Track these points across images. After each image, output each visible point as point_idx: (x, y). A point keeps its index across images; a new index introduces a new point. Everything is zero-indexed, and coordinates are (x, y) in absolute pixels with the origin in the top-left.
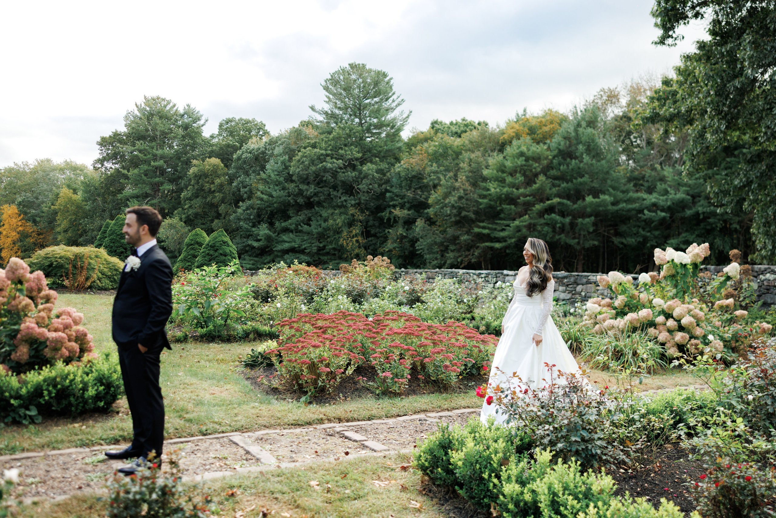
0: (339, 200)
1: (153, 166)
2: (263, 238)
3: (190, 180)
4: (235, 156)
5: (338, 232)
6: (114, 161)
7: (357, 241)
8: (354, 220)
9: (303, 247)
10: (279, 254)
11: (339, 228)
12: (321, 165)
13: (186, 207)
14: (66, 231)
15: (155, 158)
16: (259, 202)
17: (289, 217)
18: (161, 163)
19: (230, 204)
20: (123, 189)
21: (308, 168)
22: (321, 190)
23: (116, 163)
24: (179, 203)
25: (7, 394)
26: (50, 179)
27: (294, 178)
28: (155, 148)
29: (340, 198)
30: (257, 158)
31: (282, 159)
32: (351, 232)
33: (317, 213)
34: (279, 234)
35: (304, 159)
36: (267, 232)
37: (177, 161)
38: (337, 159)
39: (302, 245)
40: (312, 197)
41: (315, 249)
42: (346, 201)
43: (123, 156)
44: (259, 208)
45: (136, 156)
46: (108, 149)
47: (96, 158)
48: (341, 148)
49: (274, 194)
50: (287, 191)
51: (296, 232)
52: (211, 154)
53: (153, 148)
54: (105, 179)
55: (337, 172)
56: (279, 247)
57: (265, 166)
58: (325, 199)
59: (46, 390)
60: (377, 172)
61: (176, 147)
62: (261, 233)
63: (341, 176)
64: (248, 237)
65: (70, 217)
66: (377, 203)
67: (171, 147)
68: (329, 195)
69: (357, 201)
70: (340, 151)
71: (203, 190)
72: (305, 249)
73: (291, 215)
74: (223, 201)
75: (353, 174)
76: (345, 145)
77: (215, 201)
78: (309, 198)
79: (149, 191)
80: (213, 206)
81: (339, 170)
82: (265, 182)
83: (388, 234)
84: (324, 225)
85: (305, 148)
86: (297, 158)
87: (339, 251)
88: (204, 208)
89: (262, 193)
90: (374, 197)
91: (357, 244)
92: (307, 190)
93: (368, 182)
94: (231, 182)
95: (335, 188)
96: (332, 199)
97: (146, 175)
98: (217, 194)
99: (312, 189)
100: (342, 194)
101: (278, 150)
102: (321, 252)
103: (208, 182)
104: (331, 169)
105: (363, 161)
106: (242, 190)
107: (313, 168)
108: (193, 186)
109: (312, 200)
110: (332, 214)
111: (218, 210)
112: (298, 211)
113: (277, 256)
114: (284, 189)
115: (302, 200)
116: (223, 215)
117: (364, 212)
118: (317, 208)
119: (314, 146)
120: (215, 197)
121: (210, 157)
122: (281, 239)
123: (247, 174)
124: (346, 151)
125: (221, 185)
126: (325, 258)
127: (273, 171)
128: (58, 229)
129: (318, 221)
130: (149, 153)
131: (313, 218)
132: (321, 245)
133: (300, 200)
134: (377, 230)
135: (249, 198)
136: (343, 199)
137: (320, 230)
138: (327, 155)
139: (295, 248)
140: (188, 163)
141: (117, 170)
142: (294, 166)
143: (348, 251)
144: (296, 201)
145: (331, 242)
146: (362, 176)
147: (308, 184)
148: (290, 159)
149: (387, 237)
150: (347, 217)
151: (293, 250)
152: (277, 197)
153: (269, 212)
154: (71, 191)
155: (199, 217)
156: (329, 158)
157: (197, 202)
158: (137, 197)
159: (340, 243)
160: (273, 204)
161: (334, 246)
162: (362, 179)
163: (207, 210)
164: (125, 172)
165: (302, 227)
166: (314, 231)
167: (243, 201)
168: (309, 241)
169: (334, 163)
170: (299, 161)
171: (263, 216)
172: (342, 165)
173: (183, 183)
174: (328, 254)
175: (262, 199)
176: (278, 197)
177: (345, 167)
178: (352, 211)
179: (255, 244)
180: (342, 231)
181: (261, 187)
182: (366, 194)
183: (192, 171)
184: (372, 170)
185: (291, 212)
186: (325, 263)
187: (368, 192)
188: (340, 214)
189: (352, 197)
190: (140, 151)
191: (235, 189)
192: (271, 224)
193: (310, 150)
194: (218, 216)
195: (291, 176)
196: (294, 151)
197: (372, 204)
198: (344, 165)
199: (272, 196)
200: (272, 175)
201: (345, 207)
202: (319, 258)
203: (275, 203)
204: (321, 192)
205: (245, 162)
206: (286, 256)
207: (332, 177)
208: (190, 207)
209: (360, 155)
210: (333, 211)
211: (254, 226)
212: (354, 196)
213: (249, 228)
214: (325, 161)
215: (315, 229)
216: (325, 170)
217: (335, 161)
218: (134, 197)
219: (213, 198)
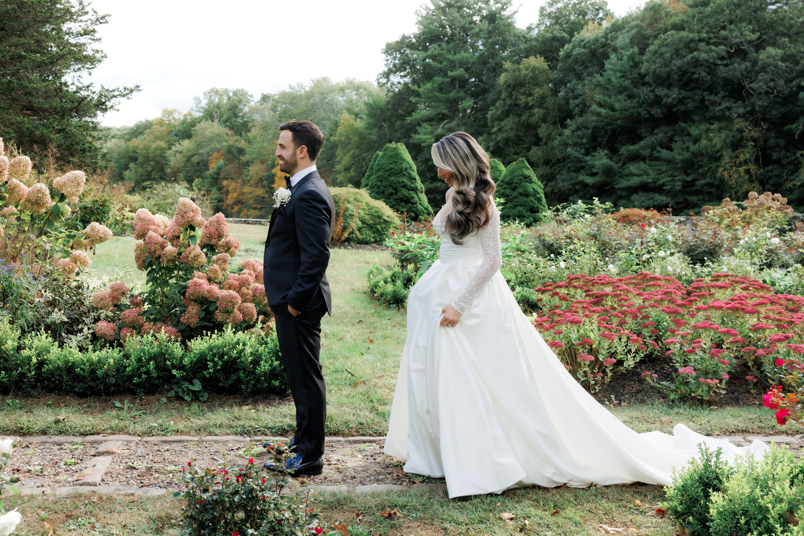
0: (718, 108)
1: (450, 77)
2: (600, 171)
3: (500, 92)
4: (561, 53)
5: (716, 157)
6: (402, 74)
7: (748, 172)
8: (742, 139)
9: (661, 182)
10: (624, 194)
11: (718, 151)
12: (690, 56)
13: (494, 130)
14: (347, 169)
15: (453, 65)
16: (595, 118)
17: (641, 138)
18: (460, 72)
19: (554, 123)
20: (414, 110)
21: (670, 62)
22: (690, 94)
23: (405, 76)
24: (486, 125)
25: (168, 363)
26: (328, 103)
27: (647, 79)
28: (452, 52)
29: (720, 104)
30: (593, 53)
31: (628, 53)
32: (736, 157)
33: (683, 130)
34: (624, 164)
35: (664, 49)
36: (606, 161)
37: (481, 67)
38: (716, 44)
39: (658, 179)
40: (675, 105)
41: (678, 185)
42: (729, 109)
43: (413, 67)
44: (595, 127)
45: (429, 65)
46: (395, 58)
47: (381, 71)
48: (724, 28)
49: (617, 106)
50: (636, 100)
51: (651, 160)
52: (528, 53)
53: (449, 51)
54: (392, 97)
55: (716, 64)
56: (624, 183)
57: (604, 64)
58: (696, 107)
59: (212, 361)
60: (783, 60)
61: (481, 48)
62: (598, 163)
63: (722, 71)
64: (577, 170)
65: (352, 151)
66: (783, 110)
67: (475, 48)
68: (703, 100)
69: (748, 109)
70: (723, 32)
71: (517, 105)
72: (663, 185)
73: (644, 134)
74: (544, 120)
75: (743, 67)
76: (731, 22)
77: (534, 119)
78: (670, 107)
79: (446, 112)
80: (531, 128)
81: (719, 62)
82: (604, 88)
83: (801, 159)
84: (693, 148)
85: (666, 31)
86: (651, 48)
87: (718, 187)
88: (518, 130)
89: (600, 105)
90: (779, 100)
91: (747, 177)
92: (668, 96)
93: (767, 77)
94: (555, 92)
95: (711, 90)
96: (707, 107)
97: (441, 90)
98: (536, 111)
99: (674, 94)
100: (723, 98)
101: (622, 39)
102: (688, 190)
103: (524, 94)
104: (707, 61)
105: (759, 45)
106: (571, 101)
107: (678, 62)
108: (504, 100)
109: (675, 110)
110: (707, 131)
111: (537, 134)
112: (653, 129)
113: (621, 197)
114: (631, 97)
115: (659, 111)
116: (544, 140)
117: (760, 126)
118: (683, 125)
119: (679, 27)
120: (533, 114)
121: (527, 57)
122: (626, 171)
123: (580, 77)
124: (731, 30)
125: (543, 97)
126: (694, 199)
127: (615, 71)
128: (338, 167)
129: (684, 142)
130: (445, 59)
131: (677, 138)
132: (689, 179)
133: (656, 111)
134: (783, 153)
135: (582, 113)
136: (724, 105)
137: (686, 155)
138: (701, 40)
139: (648, 184)
140: (497, 69)
141: (406, 84)
142: (648, 61)
143: (731, 188)
144: (649, 113)
145: (704, 175)
146: (757, 68)
147: (669, 87)
148: (642, 52)
149: (800, 163)
150: (731, 134)
151: (644, 188)
152: (621, 110)
153: (609, 132)
154: (353, 116)
155: (510, 144)
156: (702, 44)
157: (509, 123)
158: (429, 120)
159: (718, 175)
160: (616, 120)
161: (708, 180)
162: (758, 73)
163: (521, 134)
164: (415, 87)
165: (659, 152)
166: (678, 157)
167: (572, 118)
168: (670, 173)
169: (711, 51)
170: (655, 53)
171: (600, 139)
172: (724, 54)
173: (491, 96)
174: (697, 193)
175: (599, 115)
176: (624, 110)
177: (731, 56)
178: (739, 124)
179: (589, 180)
180: (722, 155)
181: (598, 97)
182: (764, 97)
183: (503, 78)
184: (774, 58)
185: (642, 131)
186: (694, 206)
187: (767, 93)
188: (720, 129)
189: (740, 103)
190: (434, 57)
191: (562, 102)
192: (613, 151)
193: (672, 35)
194: (537, 141)
195: (642, 76)
196: (648, 38)
197: (774, 112)
198: (728, 52)
199: (613, 109)
200: (613, 79)
201: (729, 119)
202: (686, 200)
203: (619, 118)
204: (690, 97)
205: (576, 61)
206: (634, 197)
207: (708, 73)
208: (500, 130)
209: (755, 36)
210: (707, 126)
211: (587, 154)
212: (744, 101)
213: (581, 156)
214: (696, 49)
215: (680, 154)
216: (697, 63)
217: (713, 48)
218: (426, 121)
219: (530, 116)
